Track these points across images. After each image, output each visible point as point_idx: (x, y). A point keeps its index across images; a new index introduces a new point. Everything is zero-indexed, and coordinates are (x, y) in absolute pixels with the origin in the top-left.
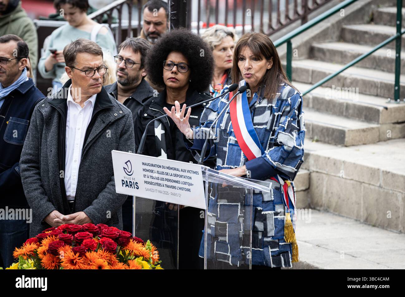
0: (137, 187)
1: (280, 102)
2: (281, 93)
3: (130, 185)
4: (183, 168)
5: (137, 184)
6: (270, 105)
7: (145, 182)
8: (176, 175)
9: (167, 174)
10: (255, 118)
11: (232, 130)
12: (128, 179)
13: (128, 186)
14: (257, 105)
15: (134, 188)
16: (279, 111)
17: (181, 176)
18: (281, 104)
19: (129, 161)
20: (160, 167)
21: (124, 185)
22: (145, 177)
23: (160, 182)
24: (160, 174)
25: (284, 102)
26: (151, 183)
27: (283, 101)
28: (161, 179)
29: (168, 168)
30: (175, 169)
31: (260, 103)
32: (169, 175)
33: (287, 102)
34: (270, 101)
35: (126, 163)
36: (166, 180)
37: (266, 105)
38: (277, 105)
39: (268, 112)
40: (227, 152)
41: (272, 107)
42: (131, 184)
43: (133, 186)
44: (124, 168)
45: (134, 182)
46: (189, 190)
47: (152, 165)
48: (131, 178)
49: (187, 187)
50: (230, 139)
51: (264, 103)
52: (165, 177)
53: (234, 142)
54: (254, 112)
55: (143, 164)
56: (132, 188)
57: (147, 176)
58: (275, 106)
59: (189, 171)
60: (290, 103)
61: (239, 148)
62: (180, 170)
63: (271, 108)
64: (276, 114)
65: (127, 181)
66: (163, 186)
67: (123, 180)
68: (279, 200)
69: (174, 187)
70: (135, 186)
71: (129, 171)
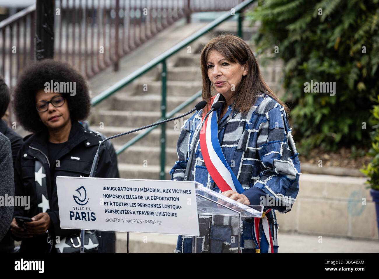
0: (93, 218)
1: (255, 116)
2: (258, 106)
3: (83, 217)
4: (166, 188)
5: (93, 215)
6: (243, 120)
7: (106, 211)
8: (154, 198)
9: (141, 198)
10: (225, 135)
11: (200, 150)
12: (80, 209)
13: (79, 218)
14: (230, 120)
15: (89, 220)
16: (254, 128)
17: (163, 198)
18: (257, 120)
19: (83, 187)
20: (131, 189)
21: (74, 218)
22: (107, 204)
23: (128, 208)
24: (130, 199)
25: (261, 118)
26: (115, 212)
27: (259, 115)
28: (131, 205)
29: (143, 190)
30: (154, 190)
31: (233, 117)
32: (144, 198)
33: (265, 118)
34: (244, 116)
35: (78, 190)
36: (139, 205)
37: (238, 120)
38: (251, 121)
39: (240, 129)
40: (195, 177)
41: (245, 122)
42: (84, 215)
43: (87, 218)
44: (74, 197)
45: (88, 213)
46: (174, 215)
47: (118, 189)
48: (85, 209)
49: (171, 210)
50: (198, 161)
51: (238, 118)
52: (137, 201)
53: (201, 163)
54: (225, 128)
55: (104, 188)
56: (86, 220)
57: (109, 204)
58: (249, 122)
59: (175, 191)
60: (268, 118)
61: (206, 171)
62: (162, 191)
63: (244, 124)
64: (250, 131)
65: (77, 213)
66: (134, 213)
67: (71, 212)
68: (249, 235)
69: (151, 213)
70: (91, 218)
71: (82, 199)
